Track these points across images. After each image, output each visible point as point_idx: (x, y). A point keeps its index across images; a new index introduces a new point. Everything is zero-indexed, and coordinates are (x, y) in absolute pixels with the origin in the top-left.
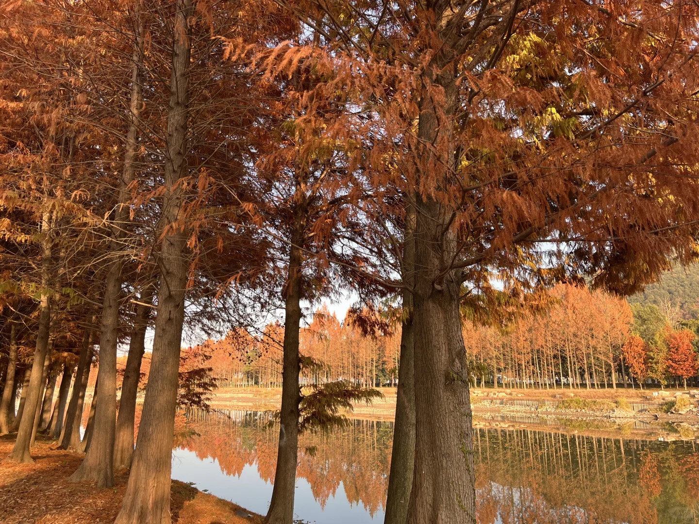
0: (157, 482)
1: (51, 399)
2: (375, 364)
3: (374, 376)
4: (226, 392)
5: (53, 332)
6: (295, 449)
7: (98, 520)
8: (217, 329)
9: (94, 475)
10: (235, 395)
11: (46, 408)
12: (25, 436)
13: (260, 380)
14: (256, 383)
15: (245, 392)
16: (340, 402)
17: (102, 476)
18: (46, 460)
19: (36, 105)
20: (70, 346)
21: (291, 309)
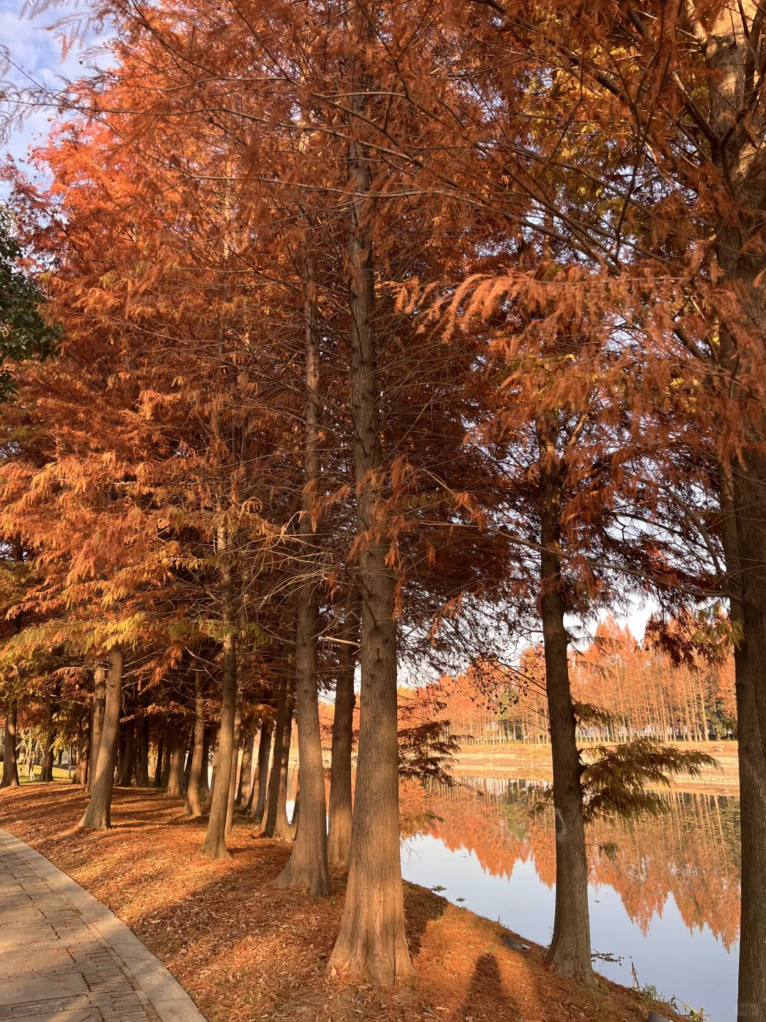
0: (384, 896)
1: (249, 768)
2: (702, 702)
3: (706, 723)
4: (477, 751)
5: (242, 679)
6: (581, 847)
7: (312, 946)
8: (451, 664)
9: (305, 878)
10: (490, 756)
11: (244, 780)
12: (219, 821)
13: (524, 732)
14: (519, 737)
15: (504, 750)
16: (646, 773)
17: (315, 880)
18: (246, 853)
19: (195, 394)
20: (265, 697)
21: (551, 632)
